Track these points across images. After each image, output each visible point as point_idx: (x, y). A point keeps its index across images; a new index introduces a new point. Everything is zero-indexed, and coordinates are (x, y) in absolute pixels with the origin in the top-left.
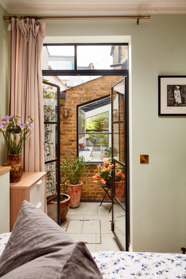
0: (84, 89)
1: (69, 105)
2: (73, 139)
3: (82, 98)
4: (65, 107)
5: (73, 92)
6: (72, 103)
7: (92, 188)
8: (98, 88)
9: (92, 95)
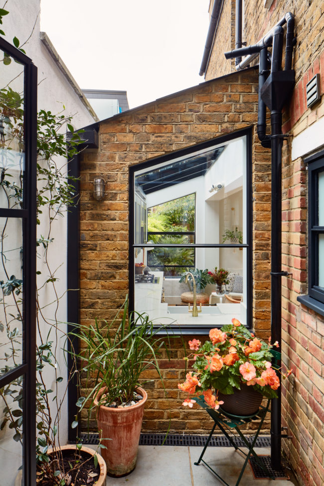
0: (149, 120)
1: (107, 165)
2: (118, 261)
3: (144, 146)
4: (97, 171)
5: (119, 128)
6: (117, 161)
7: (172, 400)
8: (189, 119)
9: (173, 138)
